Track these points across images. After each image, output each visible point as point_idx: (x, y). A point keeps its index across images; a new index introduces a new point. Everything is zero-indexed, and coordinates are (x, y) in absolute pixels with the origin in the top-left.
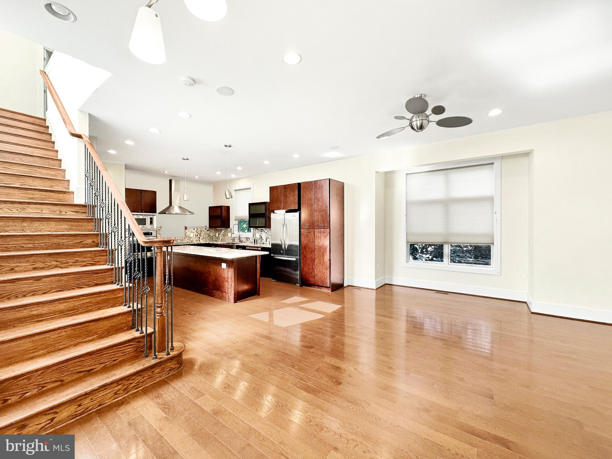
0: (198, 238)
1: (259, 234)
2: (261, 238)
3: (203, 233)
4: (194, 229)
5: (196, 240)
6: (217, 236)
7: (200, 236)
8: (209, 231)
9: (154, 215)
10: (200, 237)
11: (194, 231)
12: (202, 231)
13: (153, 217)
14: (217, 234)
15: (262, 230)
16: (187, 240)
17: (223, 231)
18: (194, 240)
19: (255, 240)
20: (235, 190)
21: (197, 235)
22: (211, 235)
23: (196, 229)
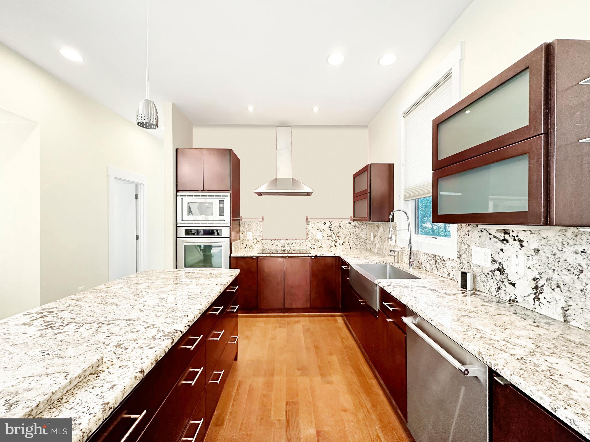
0: (334, 242)
1: (489, 252)
2: (501, 270)
3: (344, 231)
4: (325, 224)
5: (328, 245)
6: (372, 239)
7: (337, 238)
8: (357, 229)
9: (227, 196)
10: (338, 240)
11: (324, 227)
12: (342, 227)
13: (224, 199)
14: (372, 234)
15: (506, 232)
16: (310, 246)
17: (381, 229)
18: (324, 245)
19: (464, 275)
20: (405, 114)
21: (331, 236)
22: (362, 235)
23: (328, 224)
